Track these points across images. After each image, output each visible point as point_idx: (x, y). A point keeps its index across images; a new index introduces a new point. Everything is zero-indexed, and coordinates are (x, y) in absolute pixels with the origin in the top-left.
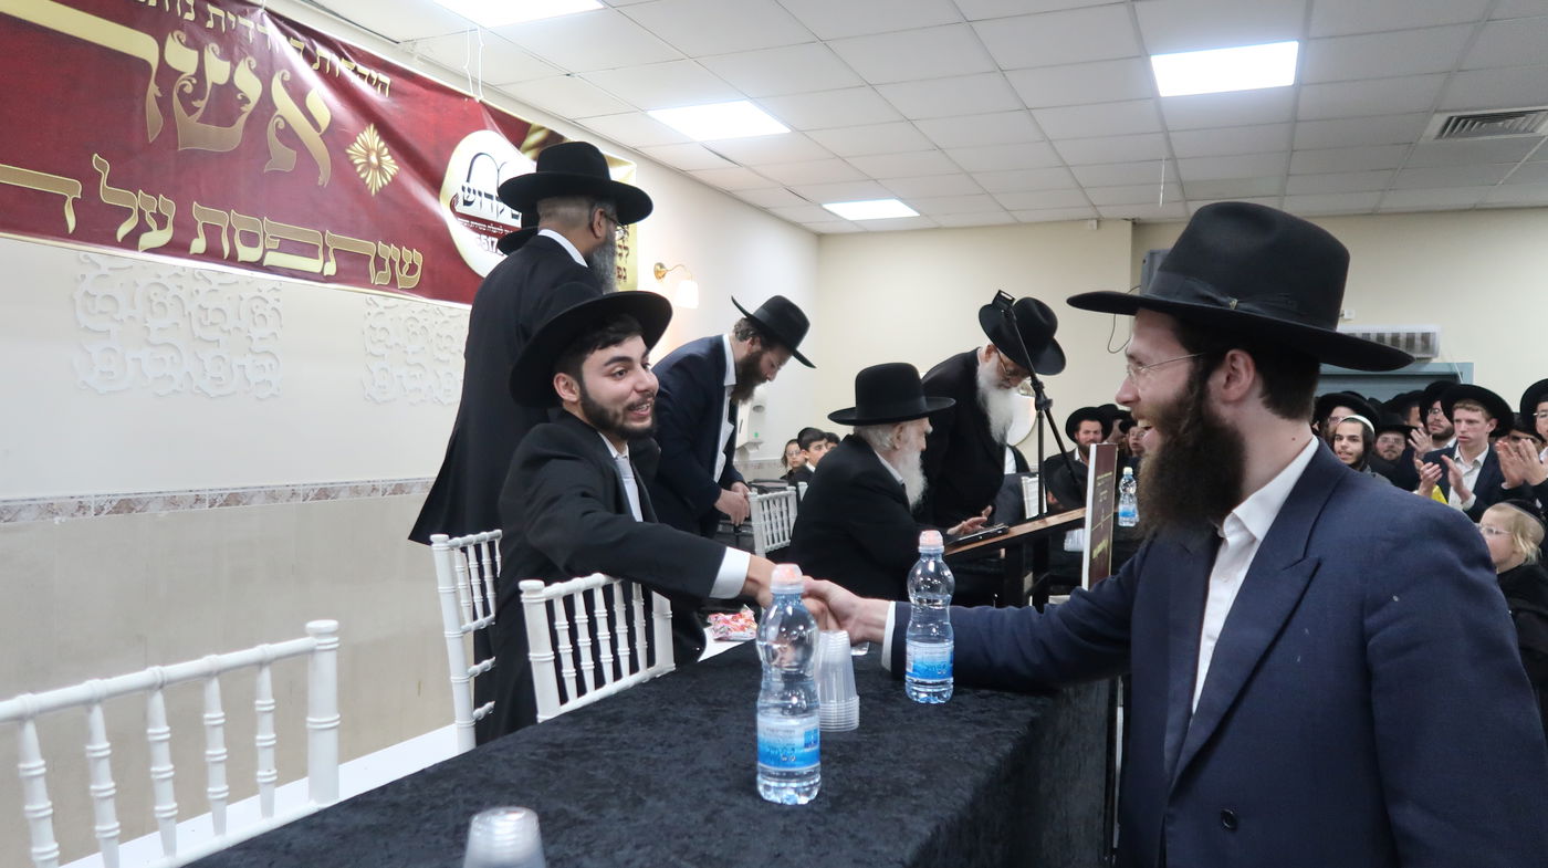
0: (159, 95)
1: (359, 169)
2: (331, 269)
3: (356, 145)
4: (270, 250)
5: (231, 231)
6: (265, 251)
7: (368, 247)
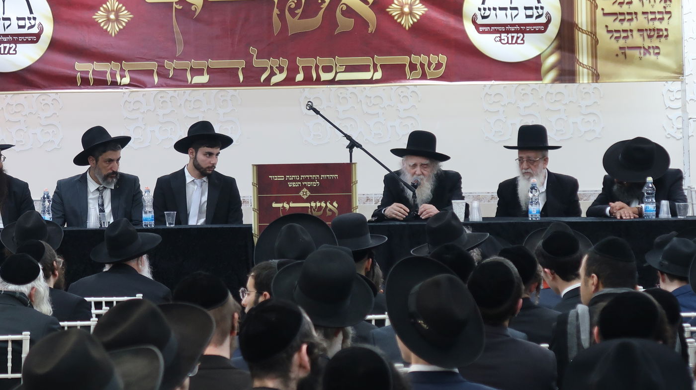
0: (279, 13)
1: (396, 18)
2: (378, 75)
3: (393, 5)
4: (339, 72)
5: (317, 67)
6: (336, 73)
7: (404, 60)
